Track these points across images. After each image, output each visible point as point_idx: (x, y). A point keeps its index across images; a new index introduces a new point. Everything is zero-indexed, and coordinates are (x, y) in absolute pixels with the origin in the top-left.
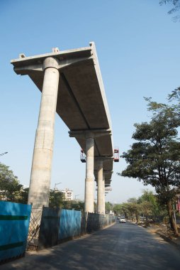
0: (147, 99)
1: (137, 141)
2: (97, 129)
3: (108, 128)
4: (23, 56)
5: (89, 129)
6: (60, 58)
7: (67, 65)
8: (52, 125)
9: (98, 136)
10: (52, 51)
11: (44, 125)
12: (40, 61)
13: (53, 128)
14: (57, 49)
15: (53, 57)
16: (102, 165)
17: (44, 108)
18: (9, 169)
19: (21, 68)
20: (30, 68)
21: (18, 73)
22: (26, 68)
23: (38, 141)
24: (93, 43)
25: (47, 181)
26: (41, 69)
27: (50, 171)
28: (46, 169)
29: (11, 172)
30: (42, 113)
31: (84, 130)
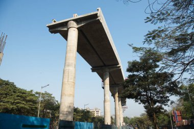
0: (130, 45)
1: (131, 74)
2: (111, 65)
3: (118, 64)
4: (55, 22)
5: (105, 65)
6: (77, 21)
7: (83, 24)
8: (74, 66)
9: (112, 70)
10: (73, 17)
11: (68, 66)
12: (65, 24)
13: (75, 67)
14: (76, 15)
15: (73, 20)
16: (117, 90)
17: (68, 55)
18: (52, 96)
19: (53, 29)
20: (59, 29)
21: (52, 32)
22: (56, 29)
23: (64, 77)
24: (99, 9)
25: (71, 103)
26: (66, 29)
27: (73, 96)
28: (70, 95)
29: (54, 97)
30: (67, 58)
31: (101, 66)
